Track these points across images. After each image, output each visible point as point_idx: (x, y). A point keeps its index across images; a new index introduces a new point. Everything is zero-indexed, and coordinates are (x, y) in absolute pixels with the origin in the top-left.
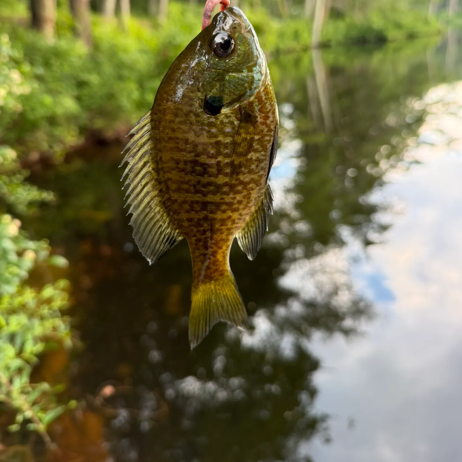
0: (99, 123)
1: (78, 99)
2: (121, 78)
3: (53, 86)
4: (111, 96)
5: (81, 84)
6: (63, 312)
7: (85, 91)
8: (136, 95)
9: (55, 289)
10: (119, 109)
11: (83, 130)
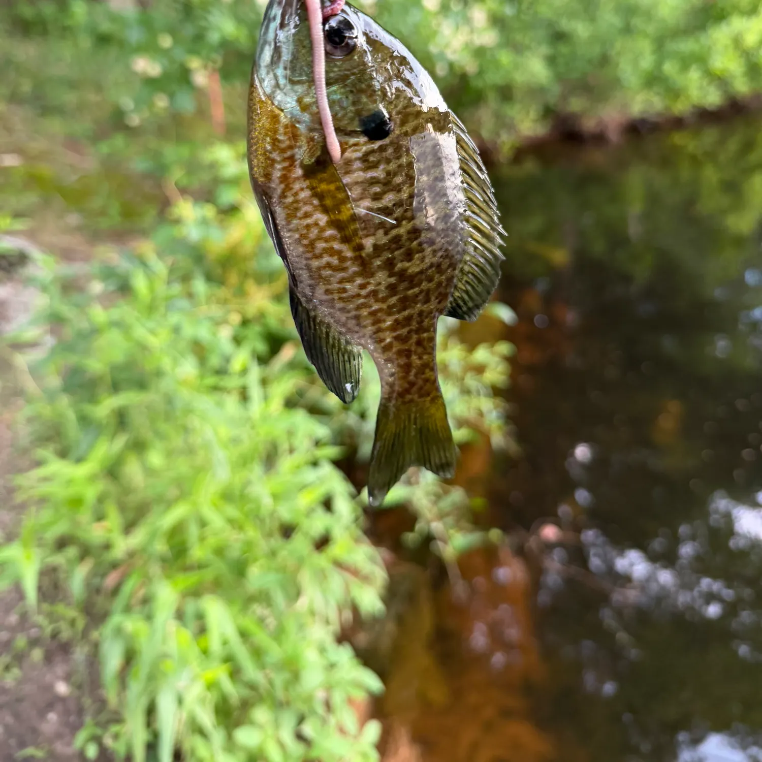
0: (576, 105)
1: (551, 61)
2: (627, 30)
3: (518, 37)
4: (605, 60)
5: (559, 37)
6: (496, 392)
7: (564, 49)
8: (647, 62)
9: (493, 353)
10: (616, 83)
11: (548, 112)
